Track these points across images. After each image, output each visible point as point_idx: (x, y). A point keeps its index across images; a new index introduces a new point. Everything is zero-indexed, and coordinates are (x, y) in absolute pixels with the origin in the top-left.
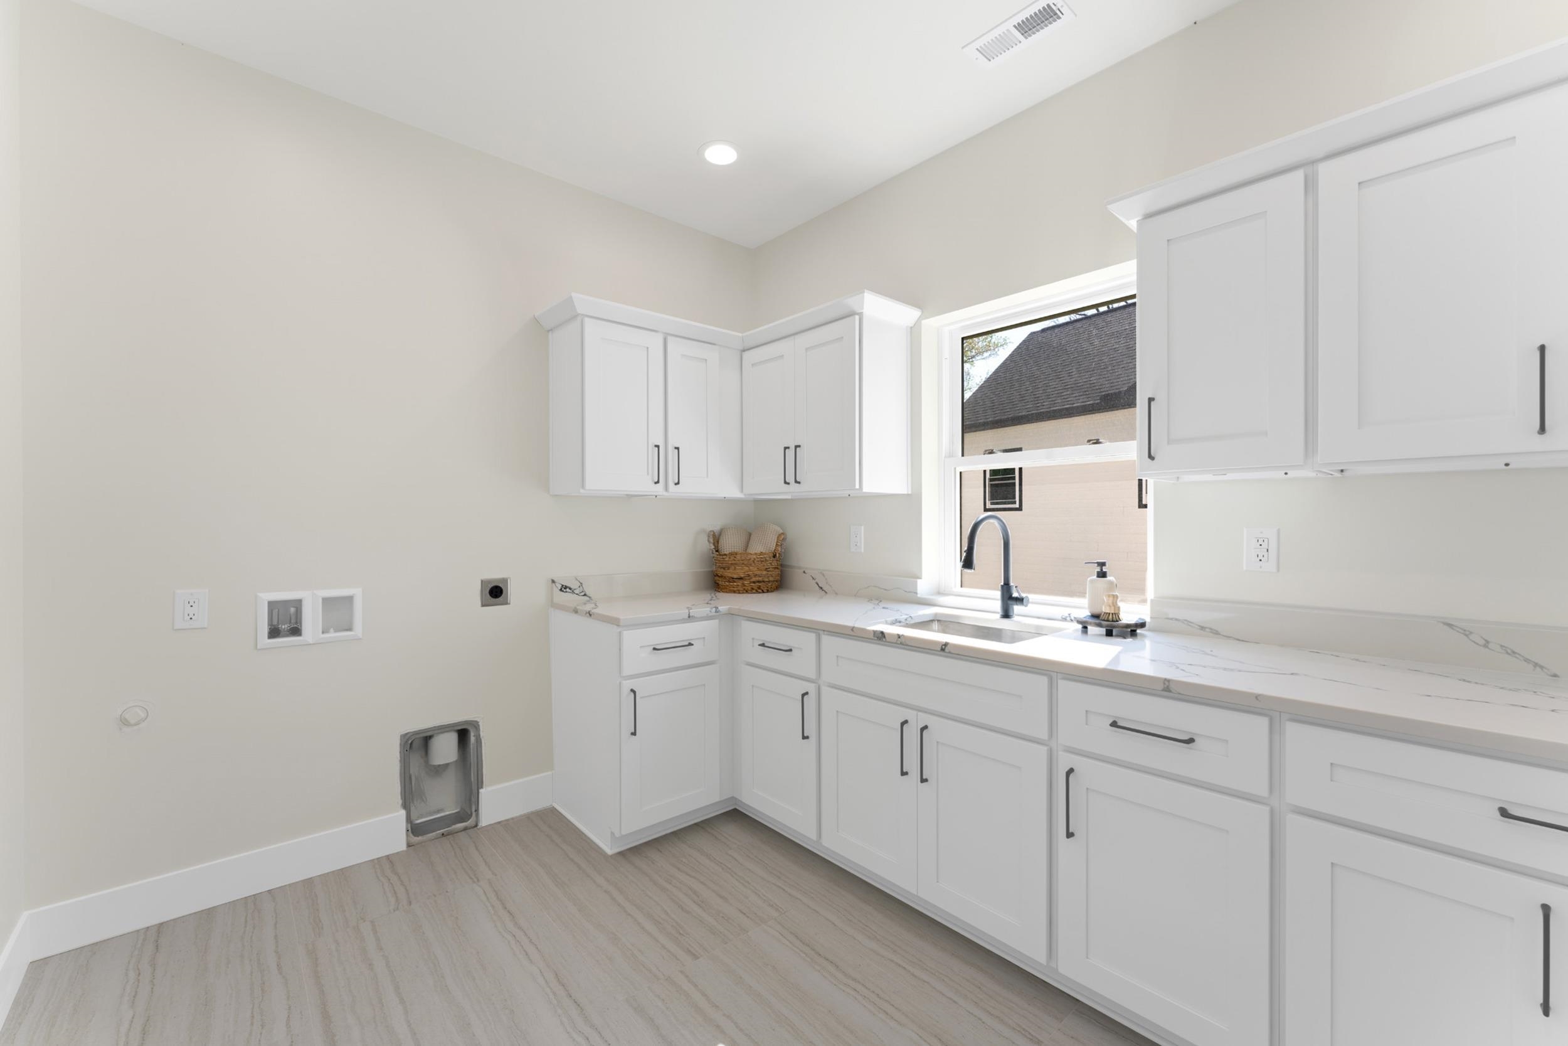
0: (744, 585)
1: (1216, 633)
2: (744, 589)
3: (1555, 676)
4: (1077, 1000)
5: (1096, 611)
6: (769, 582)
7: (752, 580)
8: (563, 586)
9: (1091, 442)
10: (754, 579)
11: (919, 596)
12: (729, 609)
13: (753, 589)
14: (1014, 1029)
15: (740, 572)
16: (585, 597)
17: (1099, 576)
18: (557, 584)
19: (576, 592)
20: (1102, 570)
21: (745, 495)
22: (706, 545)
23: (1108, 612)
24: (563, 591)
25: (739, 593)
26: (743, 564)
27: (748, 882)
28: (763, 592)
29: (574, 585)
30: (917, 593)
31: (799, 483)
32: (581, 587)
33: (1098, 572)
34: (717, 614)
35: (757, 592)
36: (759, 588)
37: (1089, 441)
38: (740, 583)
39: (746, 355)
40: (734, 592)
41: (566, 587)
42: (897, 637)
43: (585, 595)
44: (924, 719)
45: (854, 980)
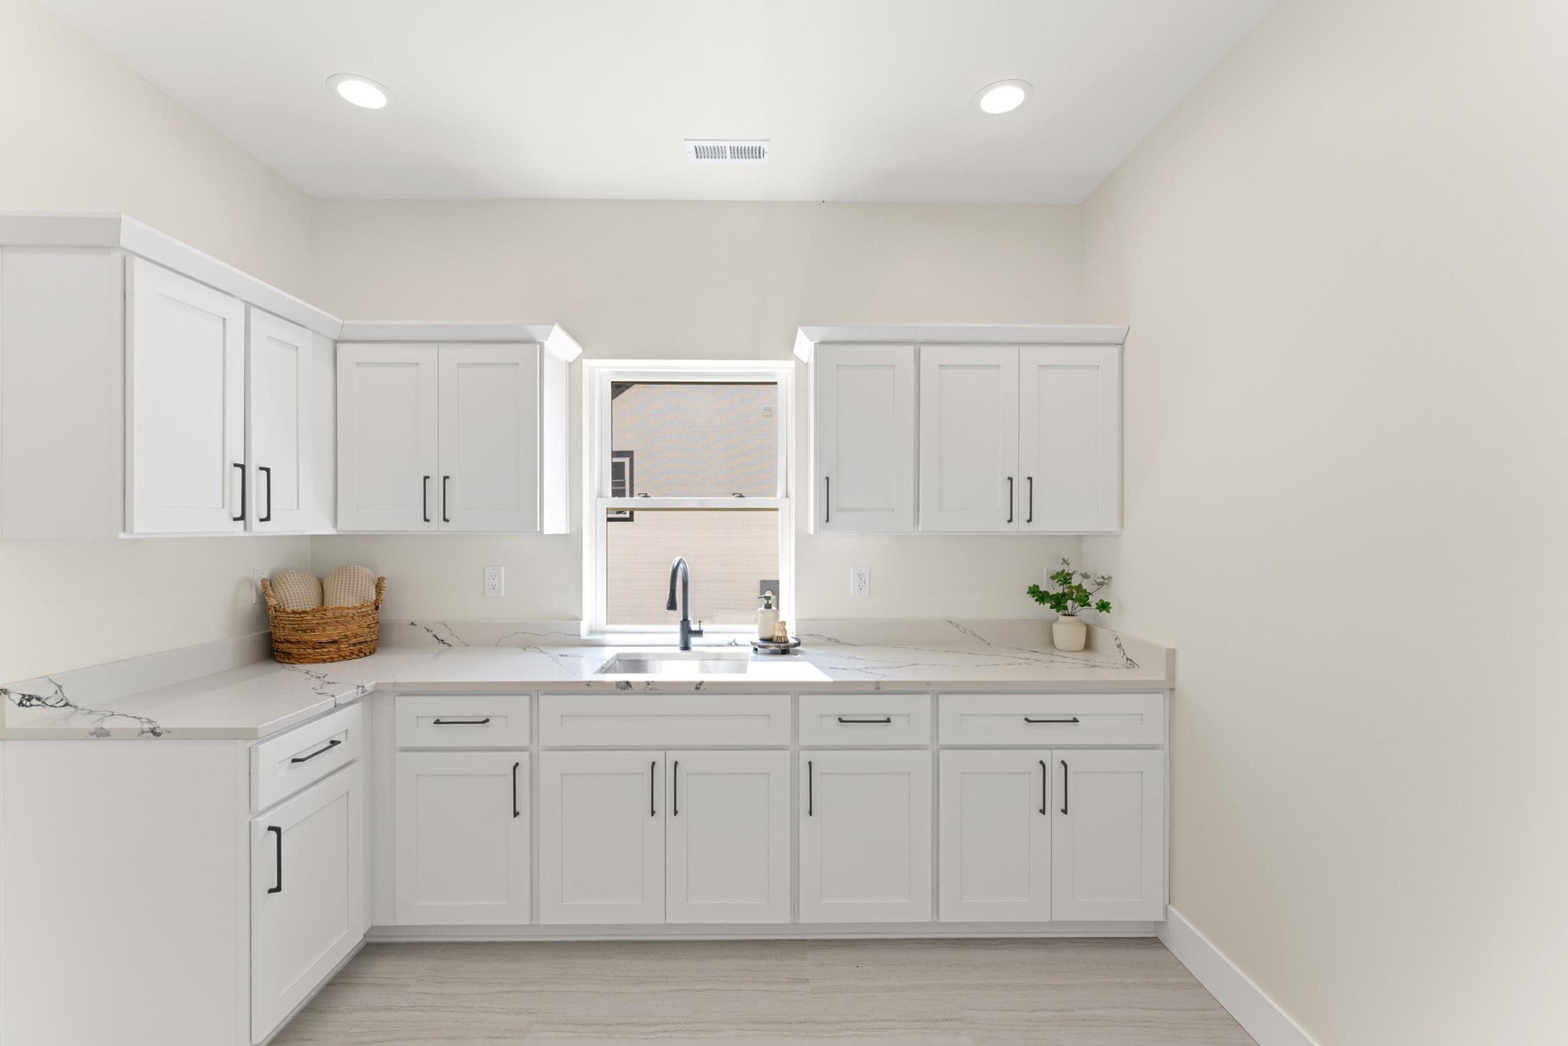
0: (339, 649)
1: (838, 642)
2: (340, 656)
3: (989, 644)
4: (804, 940)
5: (768, 635)
6: (371, 641)
7: (351, 642)
8: (24, 696)
9: (736, 495)
10: (353, 641)
11: (582, 637)
12: (377, 684)
13: (352, 653)
14: (788, 982)
15: (333, 633)
16: (67, 708)
17: (766, 608)
18: (12, 696)
19: (49, 702)
20: (768, 602)
21: (338, 531)
22: (250, 598)
23: (781, 635)
24: (23, 705)
25: (332, 661)
26: (337, 622)
27: (469, 1007)
28: (366, 655)
29: (45, 691)
30: (580, 636)
31: (448, 521)
32: (59, 692)
33: (766, 605)
34: (364, 694)
35: (359, 656)
36: (360, 651)
37: (734, 494)
38: (333, 648)
39: (343, 349)
40: (324, 661)
41: (30, 698)
42: (646, 684)
43: (67, 704)
44: (672, 756)
45: (656, 1024)
